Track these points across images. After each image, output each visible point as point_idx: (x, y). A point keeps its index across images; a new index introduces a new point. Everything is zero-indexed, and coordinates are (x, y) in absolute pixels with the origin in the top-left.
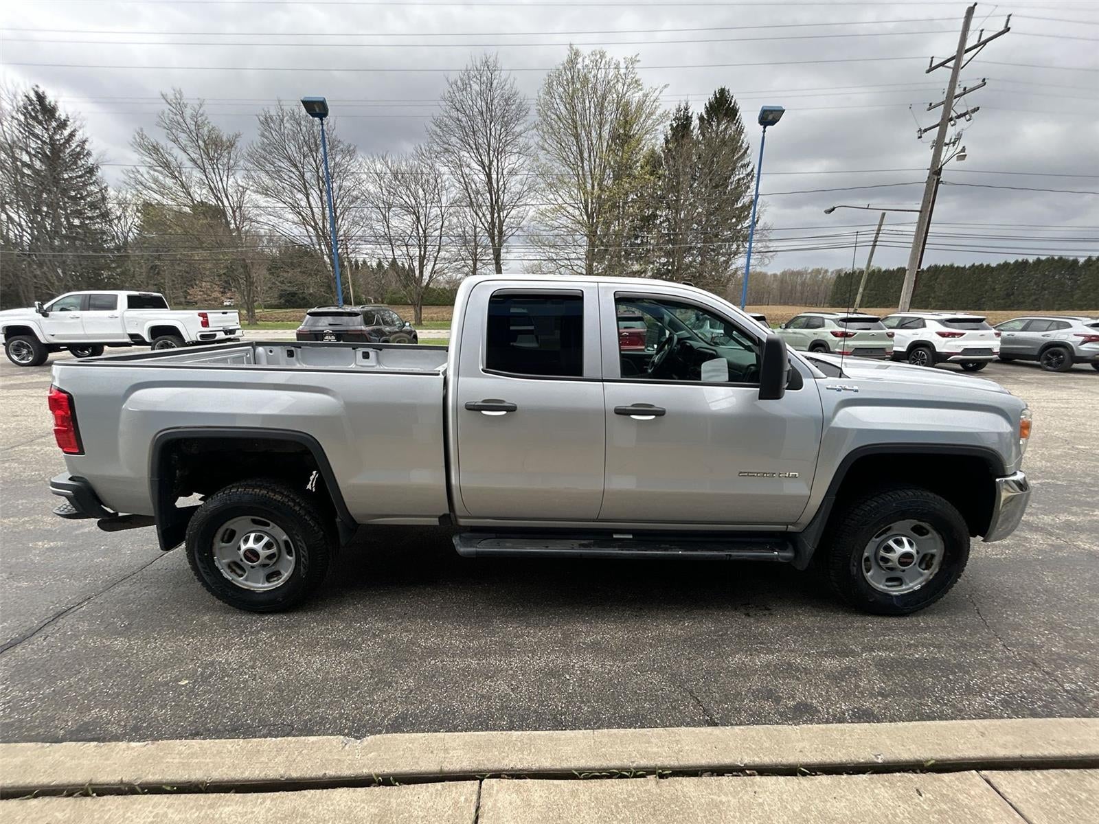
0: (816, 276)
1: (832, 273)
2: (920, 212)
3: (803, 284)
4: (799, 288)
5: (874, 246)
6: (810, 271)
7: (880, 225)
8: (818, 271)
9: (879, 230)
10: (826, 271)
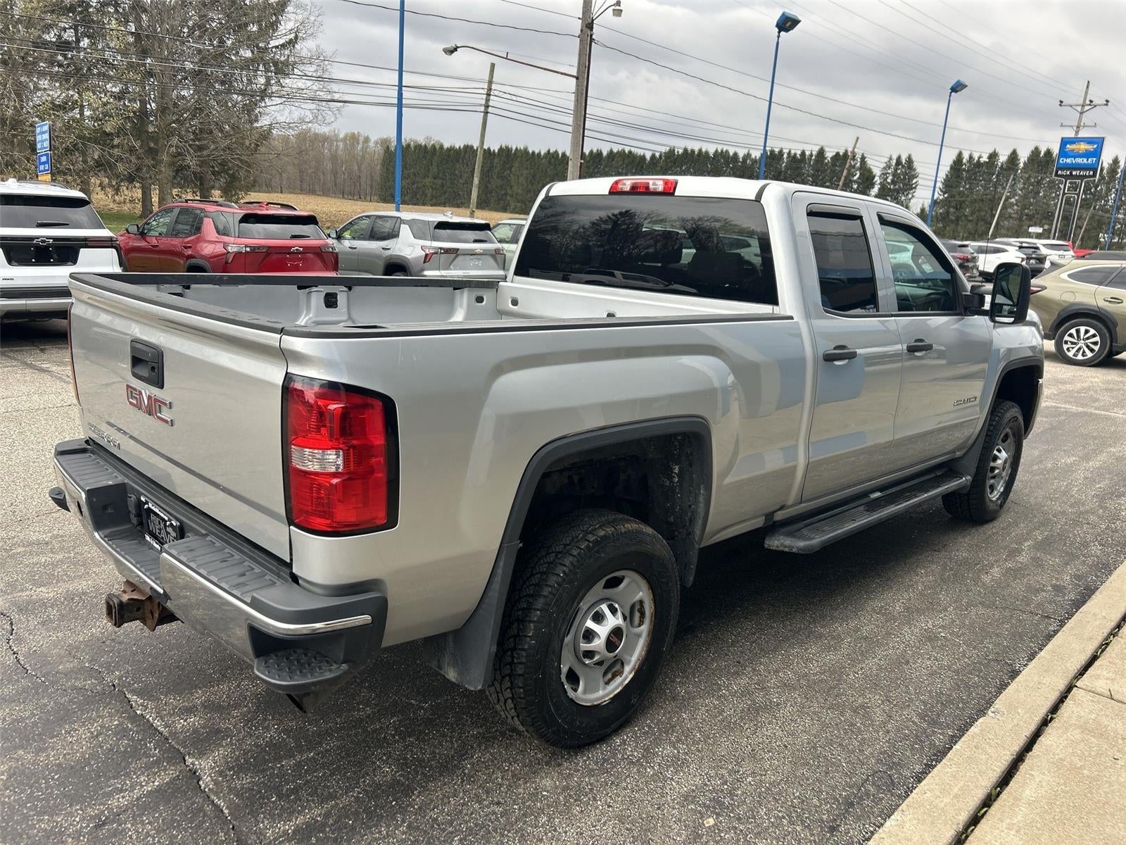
0: (353, 146)
1: (376, 143)
2: (577, 78)
3: (334, 158)
4: (329, 166)
5: (486, 113)
6: (342, 136)
7: (490, 82)
8: (353, 138)
9: (490, 89)
10: (367, 140)
